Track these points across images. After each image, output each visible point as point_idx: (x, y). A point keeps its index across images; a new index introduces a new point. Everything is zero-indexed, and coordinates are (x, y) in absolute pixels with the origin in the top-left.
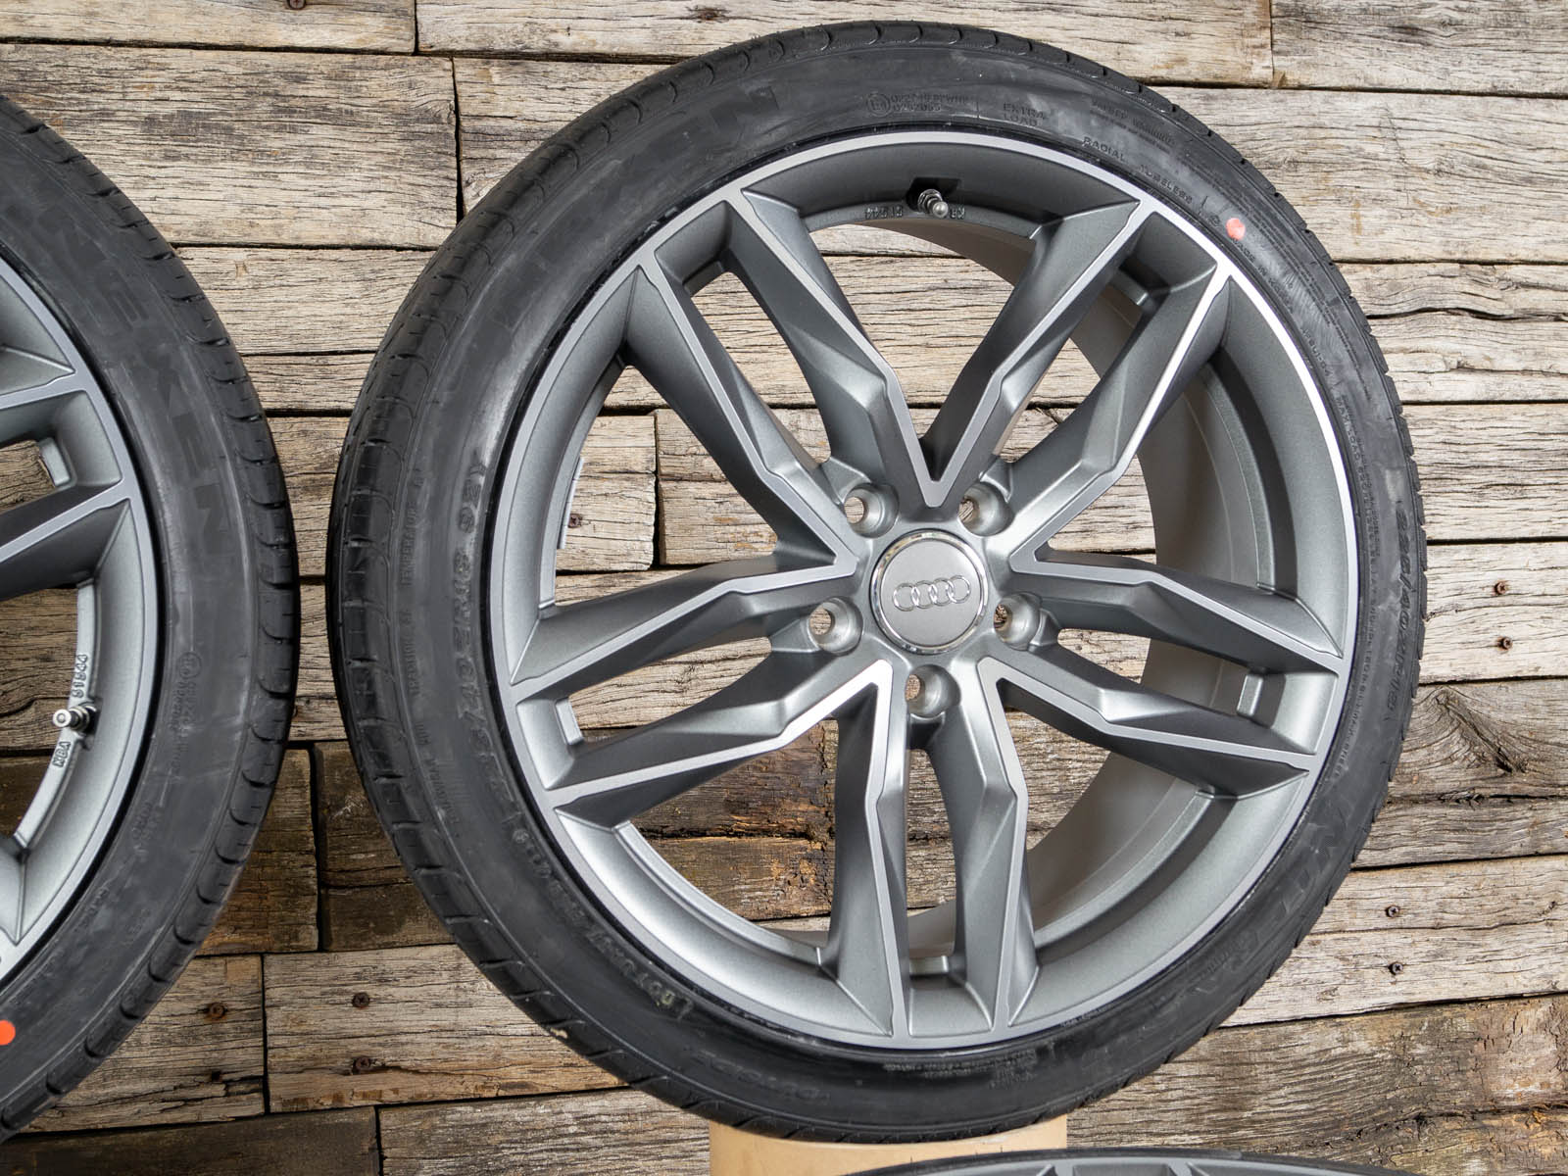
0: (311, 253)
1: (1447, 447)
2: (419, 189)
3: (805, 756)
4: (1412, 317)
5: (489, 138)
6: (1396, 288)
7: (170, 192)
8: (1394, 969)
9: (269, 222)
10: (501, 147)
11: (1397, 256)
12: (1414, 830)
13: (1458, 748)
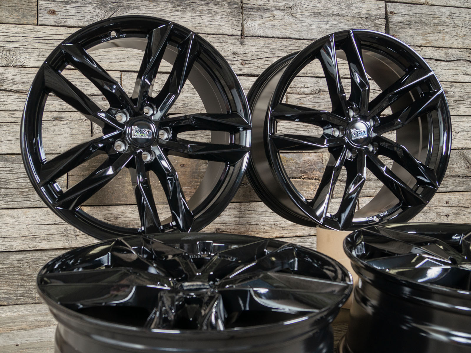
0: (208, 35)
1: (463, 93)
2: (233, 21)
3: (318, 161)
4: (455, 61)
5: (249, 9)
6: (452, 54)
7: (176, 19)
8: (447, 216)
9: (199, 27)
10: (252, 12)
11: (452, 47)
12: (453, 183)
13: (463, 164)
